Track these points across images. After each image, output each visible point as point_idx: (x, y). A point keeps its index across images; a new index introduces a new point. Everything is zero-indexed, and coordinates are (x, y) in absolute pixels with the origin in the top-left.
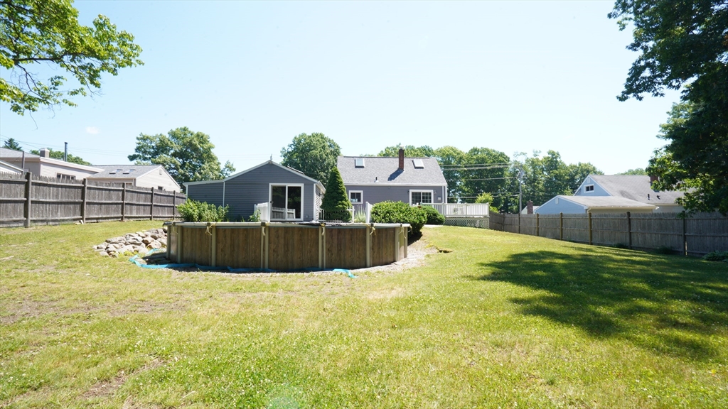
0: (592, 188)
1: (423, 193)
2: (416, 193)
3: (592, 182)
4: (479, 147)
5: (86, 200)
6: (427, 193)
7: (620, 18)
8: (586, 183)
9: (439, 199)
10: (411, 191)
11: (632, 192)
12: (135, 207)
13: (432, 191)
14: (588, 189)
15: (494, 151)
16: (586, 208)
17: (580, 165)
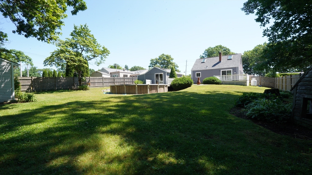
1: (227, 71)
2: (224, 71)
5: (115, 81)
6: (229, 71)
9: (235, 73)
10: (221, 71)
12: (128, 82)
13: (231, 70)
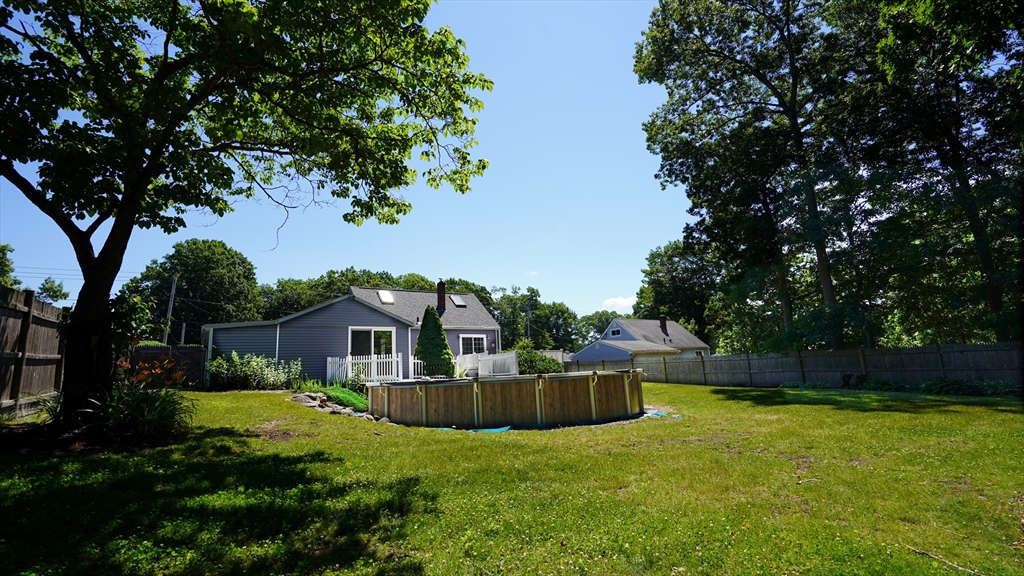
0: (618, 332)
1: (475, 339)
2: (467, 338)
3: (618, 326)
4: (457, 279)
6: (478, 339)
7: (662, 180)
8: (612, 327)
9: (493, 345)
10: (461, 336)
11: (652, 336)
13: (484, 336)
14: (614, 333)
15: (473, 284)
16: (630, 353)
17: (554, 304)
